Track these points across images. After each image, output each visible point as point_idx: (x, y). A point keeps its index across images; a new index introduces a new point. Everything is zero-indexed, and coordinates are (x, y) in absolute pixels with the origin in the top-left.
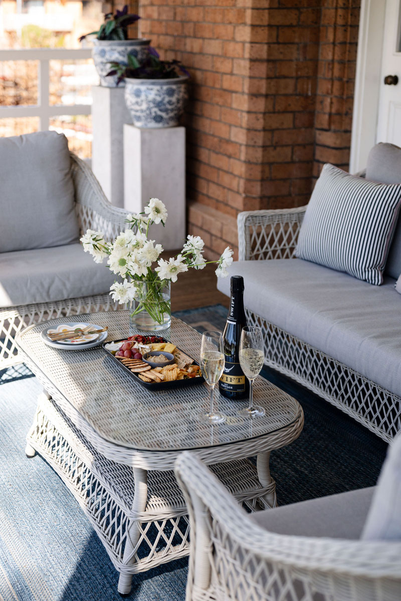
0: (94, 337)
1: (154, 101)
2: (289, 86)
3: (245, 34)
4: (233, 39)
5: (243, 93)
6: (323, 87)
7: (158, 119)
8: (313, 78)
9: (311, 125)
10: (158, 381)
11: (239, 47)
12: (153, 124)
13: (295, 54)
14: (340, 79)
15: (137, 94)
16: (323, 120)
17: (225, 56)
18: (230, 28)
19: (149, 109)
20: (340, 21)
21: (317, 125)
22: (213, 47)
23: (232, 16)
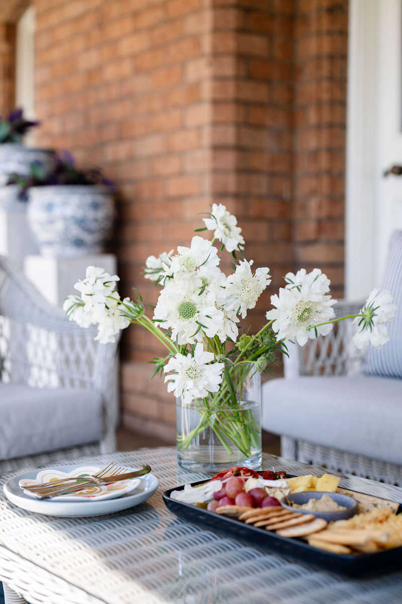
0: (131, 485)
1: (73, 217)
2: (262, 185)
3: (202, 114)
4: (183, 127)
5: (201, 195)
6: (304, 186)
7: (79, 243)
8: (290, 175)
9: (289, 239)
10: (372, 548)
11: (192, 137)
12: (71, 251)
13: (267, 142)
14: (329, 172)
15: (49, 207)
16: (308, 229)
17: (169, 153)
18: (176, 114)
19: (67, 229)
20: (325, 96)
21: (299, 237)
22: (151, 145)
23: (179, 96)
